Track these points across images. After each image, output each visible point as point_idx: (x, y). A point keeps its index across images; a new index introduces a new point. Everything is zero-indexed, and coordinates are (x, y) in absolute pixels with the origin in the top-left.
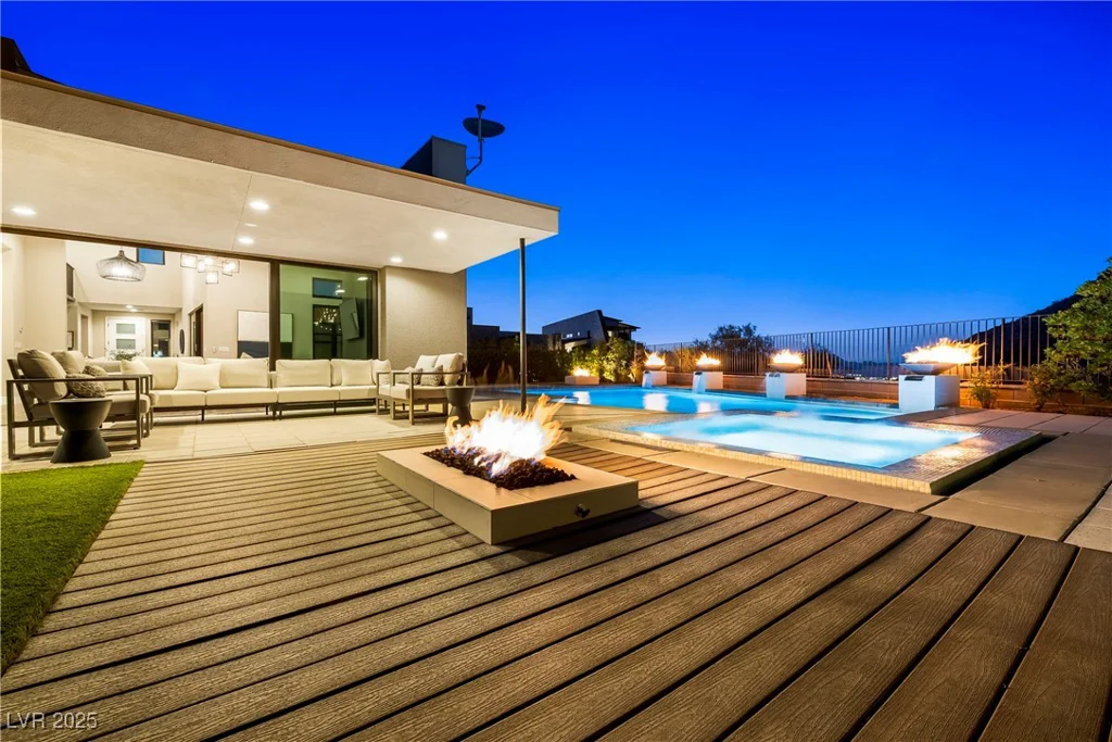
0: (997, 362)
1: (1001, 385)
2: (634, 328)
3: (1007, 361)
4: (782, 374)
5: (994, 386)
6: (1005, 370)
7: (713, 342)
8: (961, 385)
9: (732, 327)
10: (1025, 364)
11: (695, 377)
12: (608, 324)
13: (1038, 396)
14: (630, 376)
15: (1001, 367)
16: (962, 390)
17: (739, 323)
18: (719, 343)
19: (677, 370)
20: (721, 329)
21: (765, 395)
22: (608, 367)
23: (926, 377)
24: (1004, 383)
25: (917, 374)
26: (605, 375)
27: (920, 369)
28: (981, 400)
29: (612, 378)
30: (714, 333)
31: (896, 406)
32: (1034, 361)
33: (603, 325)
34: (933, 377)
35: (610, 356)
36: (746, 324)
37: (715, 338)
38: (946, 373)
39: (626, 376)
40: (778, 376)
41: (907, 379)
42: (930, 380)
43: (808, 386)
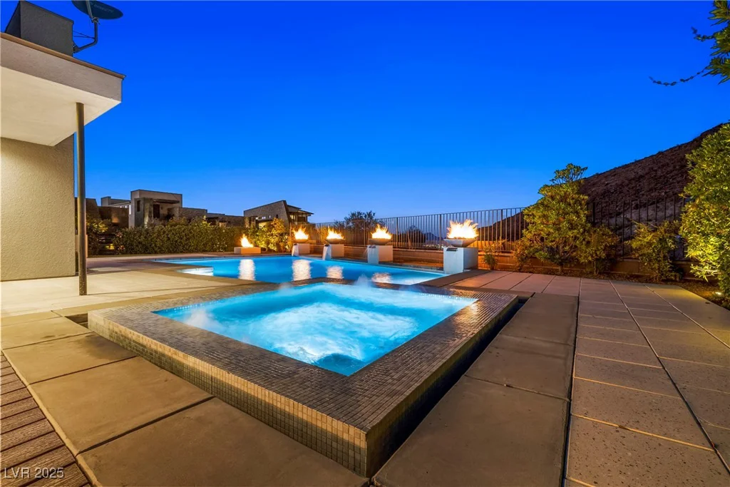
0: (498, 239)
1: (501, 254)
2: (310, 214)
3: (503, 238)
4: (377, 247)
5: (497, 254)
6: (503, 244)
7: (348, 223)
8: (479, 253)
9: (359, 213)
10: (513, 240)
11: (325, 247)
12: (290, 210)
13: (519, 261)
14: (287, 247)
15: (500, 242)
16: (479, 257)
17: (365, 211)
18: (351, 224)
19: (319, 242)
20: (353, 215)
21: (366, 261)
22: (272, 240)
23: (459, 249)
24: (502, 252)
25: (454, 247)
26: (269, 246)
27: (456, 243)
28: (489, 264)
29: (275, 249)
30: (348, 217)
31: (442, 269)
32: (518, 239)
33: (287, 210)
34: (462, 249)
35: (274, 232)
36: (369, 211)
37: (348, 221)
38: (472, 246)
39: (284, 248)
40: (375, 247)
41: (449, 250)
42: (461, 251)
43: (394, 254)
